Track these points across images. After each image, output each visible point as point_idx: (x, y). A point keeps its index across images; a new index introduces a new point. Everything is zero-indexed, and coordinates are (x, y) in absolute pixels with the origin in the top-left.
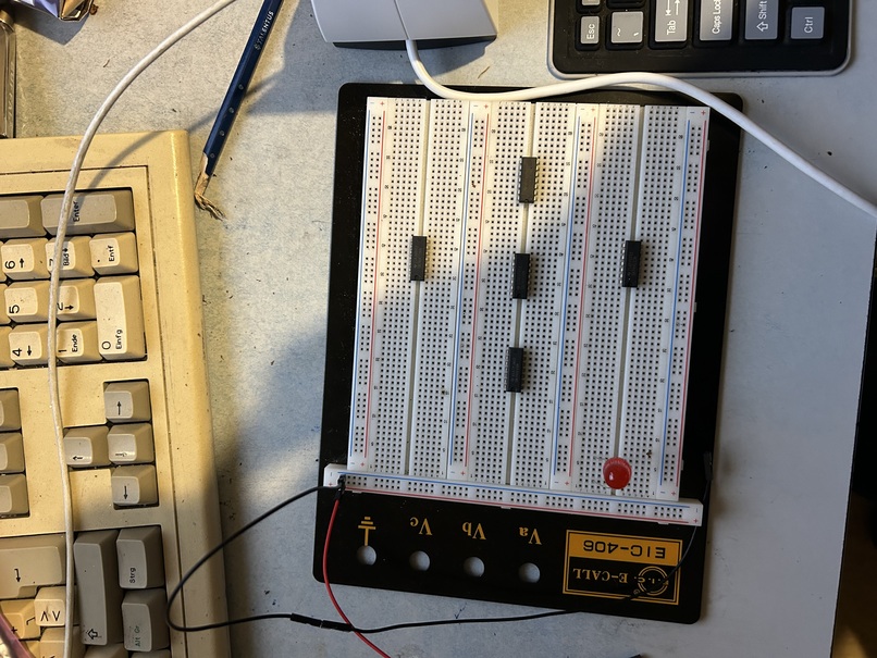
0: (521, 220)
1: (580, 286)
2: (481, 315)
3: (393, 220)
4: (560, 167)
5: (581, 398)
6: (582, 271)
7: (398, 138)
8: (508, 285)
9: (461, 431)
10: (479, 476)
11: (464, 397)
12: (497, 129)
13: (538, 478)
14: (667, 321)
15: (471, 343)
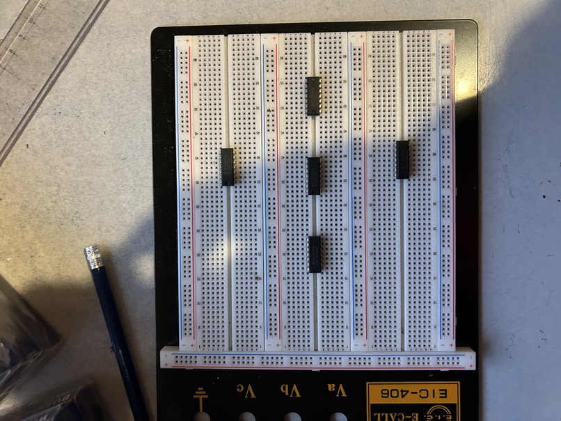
0: (310, 130)
1: (362, 181)
2: (283, 211)
3: (203, 136)
4: (338, 85)
5: (370, 274)
6: (363, 168)
7: (202, 68)
8: (304, 184)
9: (274, 310)
10: (292, 346)
11: (274, 281)
12: (284, 56)
13: (340, 344)
14: (435, 204)
15: (276, 235)
